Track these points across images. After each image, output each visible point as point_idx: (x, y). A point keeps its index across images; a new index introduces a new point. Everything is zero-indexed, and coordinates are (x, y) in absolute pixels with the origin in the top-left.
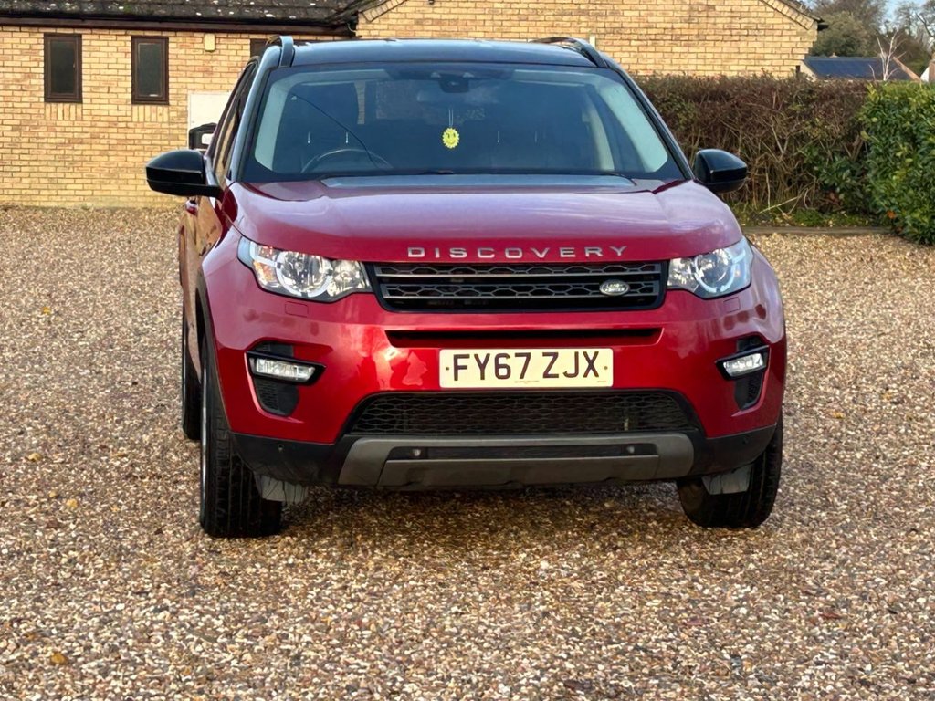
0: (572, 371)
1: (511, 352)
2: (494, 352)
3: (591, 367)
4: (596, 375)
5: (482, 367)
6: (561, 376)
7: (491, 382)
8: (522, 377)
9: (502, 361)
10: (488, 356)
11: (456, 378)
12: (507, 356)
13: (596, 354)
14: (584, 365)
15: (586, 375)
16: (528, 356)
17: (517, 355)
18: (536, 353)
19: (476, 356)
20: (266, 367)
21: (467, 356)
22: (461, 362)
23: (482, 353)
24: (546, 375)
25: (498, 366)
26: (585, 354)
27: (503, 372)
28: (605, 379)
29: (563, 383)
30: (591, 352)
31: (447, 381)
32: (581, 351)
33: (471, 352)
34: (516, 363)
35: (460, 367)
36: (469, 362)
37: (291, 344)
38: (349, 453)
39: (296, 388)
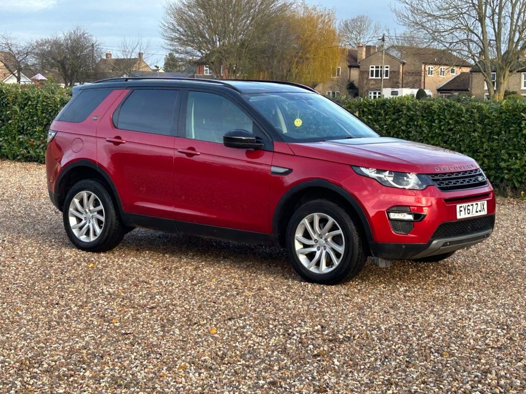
0: (480, 210)
1: (470, 204)
2: (467, 204)
3: (483, 208)
4: (484, 211)
6: (479, 212)
7: (467, 216)
8: (472, 213)
9: (469, 208)
10: (466, 206)
11: (460, 215)
12: (469, 206)
15: (482, 211)
16: (473, 205)
18: (474, 203)
20: (393, 216)
21: (461, 207)
22: (461, 209)
27: (469, 211)
28: (486, 212)
29: (479, 214)
30: (483, 202)
31: (459, 217)
32: (481, 202)
33: (463, 205)
34: (470, 208)
35: (461, 211)
36: (462, 209)
37: (409, 206)
38: (431, 246)
39: (412, 223)
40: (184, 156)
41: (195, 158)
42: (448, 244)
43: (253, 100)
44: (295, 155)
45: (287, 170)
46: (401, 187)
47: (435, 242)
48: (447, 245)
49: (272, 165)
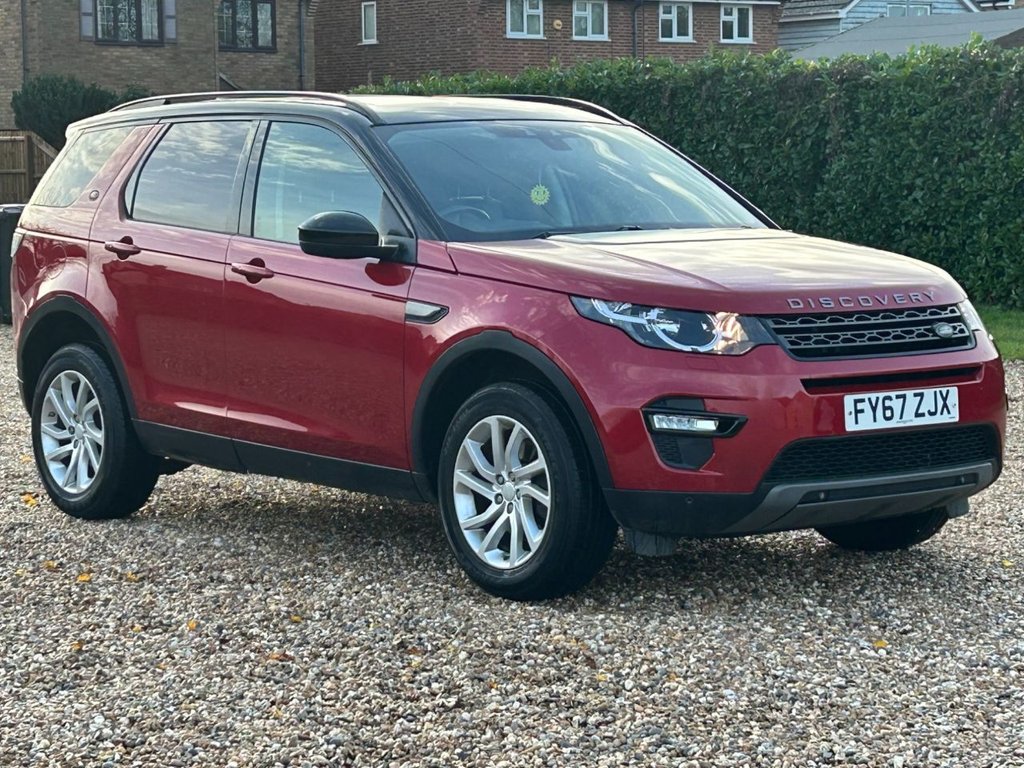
0: (933, 410)
1: (893, 394)
2: (882, 395)
3: (945, 406)
4: (949, 412)
5: (874, 409)
6: (927, 414)
7: (882, 424)
8: (901, 417)
9: (888, 403)
10: (878, 398)
11: (857, 422)
12: (890, 398)
13: (948, 391)
14: (940, 403)
15: (942, 414)
16: (904, 397)
17: (898, 397)
18: (909, 393)
19: (869, 399)
21: (863, 401)
22: (860, 406)
23: (873, 396)
24: (918, 415)
25: (885, 408)
26: (941, 392)
27: (888, 413)
28: (954, 416)
29: (927, 420)
30: (944, 390)
31: (850, 426)
32: (938, 390)
33: (865, 396)
34: (896, 404)
35: (858, 412)
36: (865, 406)
37: (702, 398)
38: (765, 500)
39: (709, 440)
40: (243, 279)
41: (263, 285)
42: (822, 496)
43: (396, 140)
44: (456, 273)
45: (438, 309)
46: (688, 348)
47: (776, 490)
48: (819, 500)
49: (408, 299)
